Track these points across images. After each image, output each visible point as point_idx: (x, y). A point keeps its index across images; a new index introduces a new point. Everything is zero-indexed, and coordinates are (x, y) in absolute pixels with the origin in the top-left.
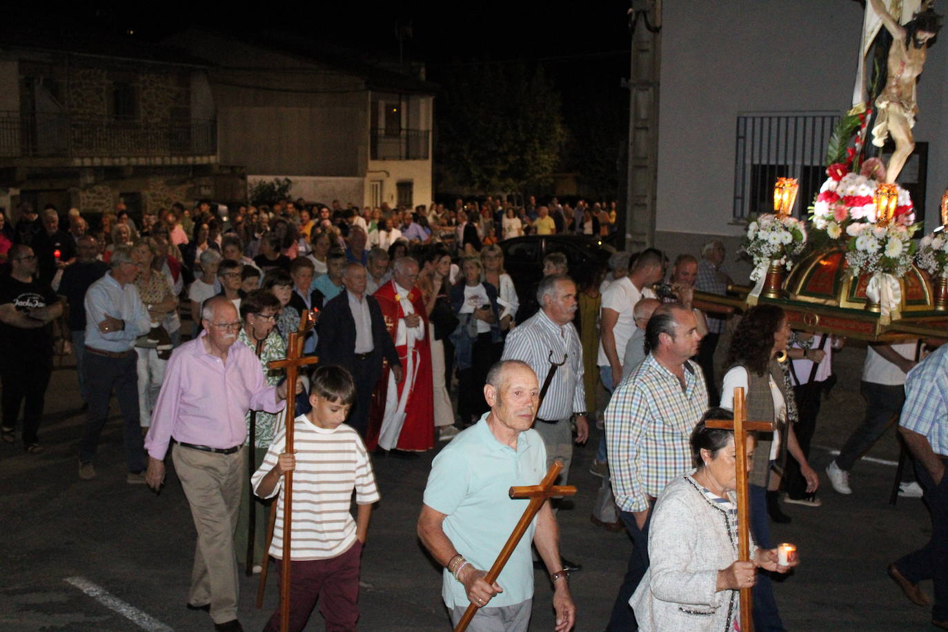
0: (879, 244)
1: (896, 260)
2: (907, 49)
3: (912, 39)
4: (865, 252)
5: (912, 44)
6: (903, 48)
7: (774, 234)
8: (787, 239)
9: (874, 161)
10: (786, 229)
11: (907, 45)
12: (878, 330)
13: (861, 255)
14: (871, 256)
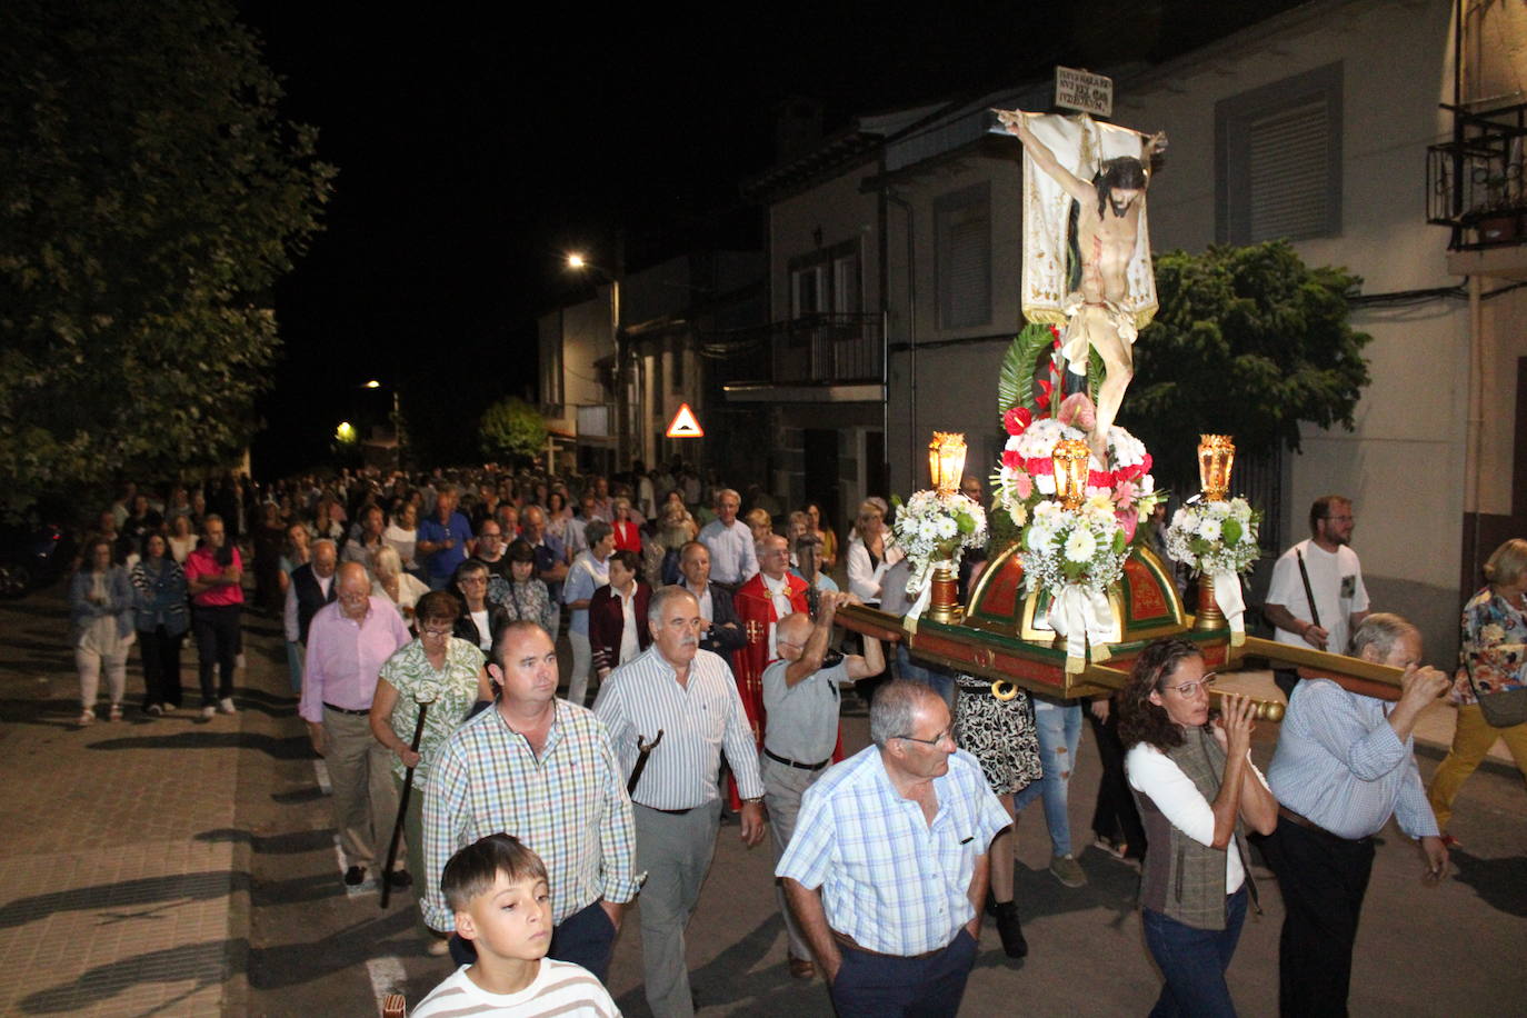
0: (1054, 541)
1: (1087, 566)
2: (1102, 218)
3: (1108, 201)
4: (1039, 551)
5: (1109, 210)
6: (1096, 216)
7: (926, 523)
8: (948, 528)
9: (1079, 398)
10: (947, 514)
11: (1101, 211)
12: (1069, 682)
13: (1035, 557)
14: (1047, 559)
